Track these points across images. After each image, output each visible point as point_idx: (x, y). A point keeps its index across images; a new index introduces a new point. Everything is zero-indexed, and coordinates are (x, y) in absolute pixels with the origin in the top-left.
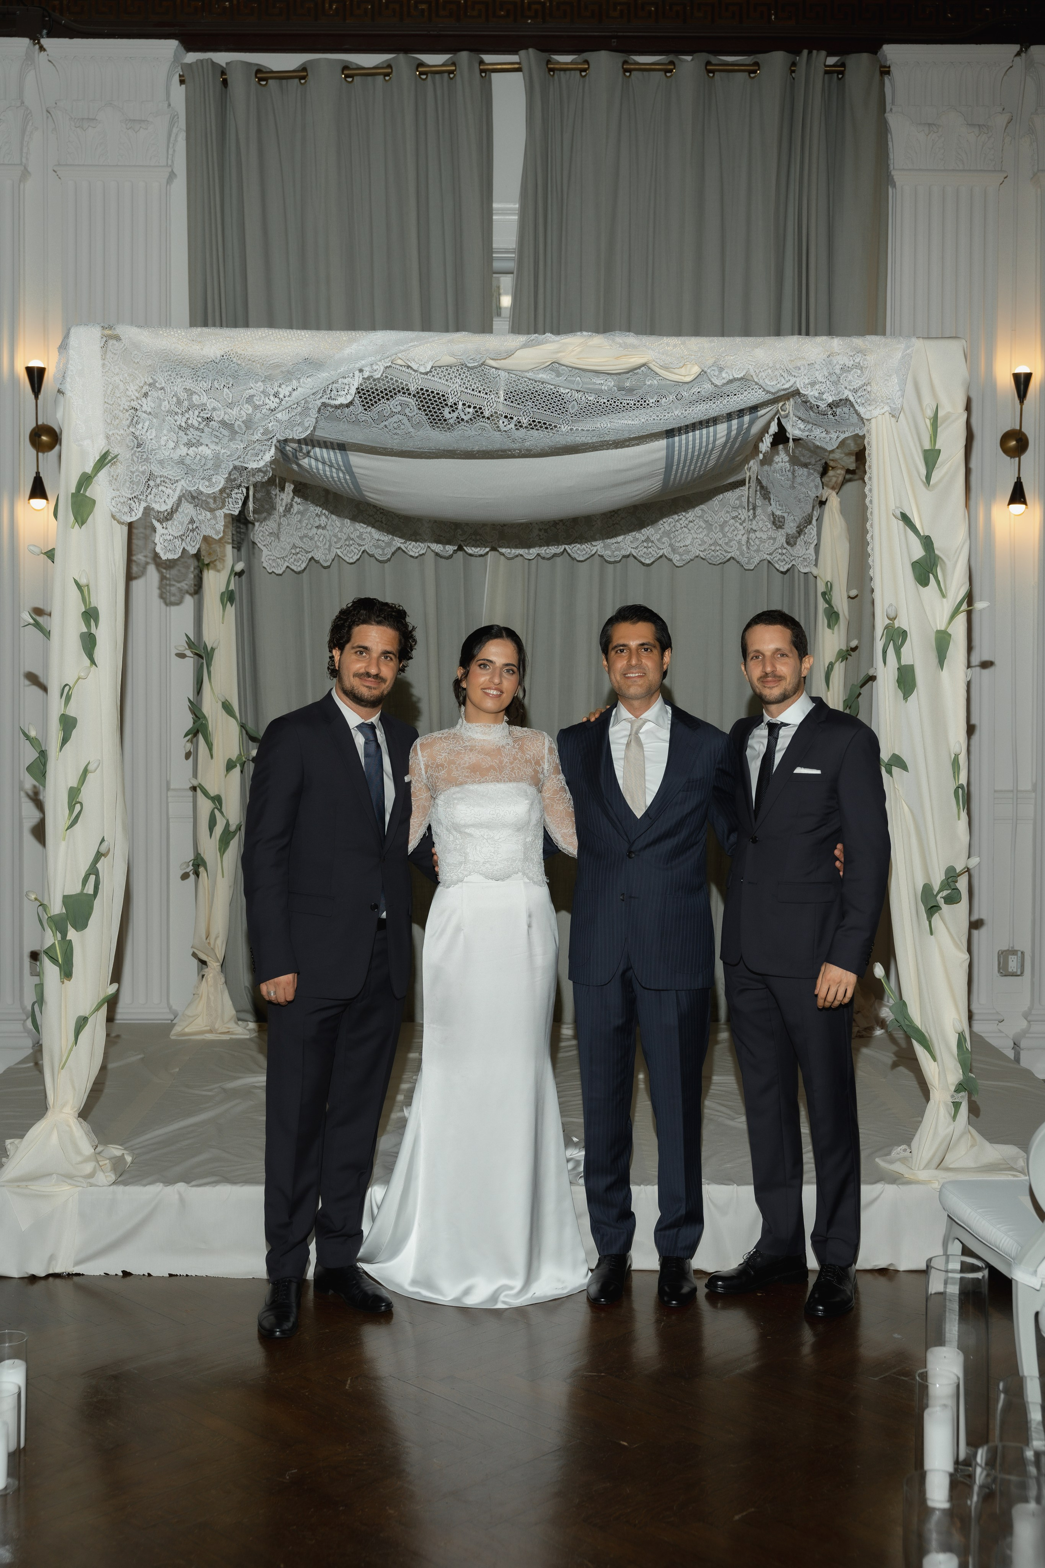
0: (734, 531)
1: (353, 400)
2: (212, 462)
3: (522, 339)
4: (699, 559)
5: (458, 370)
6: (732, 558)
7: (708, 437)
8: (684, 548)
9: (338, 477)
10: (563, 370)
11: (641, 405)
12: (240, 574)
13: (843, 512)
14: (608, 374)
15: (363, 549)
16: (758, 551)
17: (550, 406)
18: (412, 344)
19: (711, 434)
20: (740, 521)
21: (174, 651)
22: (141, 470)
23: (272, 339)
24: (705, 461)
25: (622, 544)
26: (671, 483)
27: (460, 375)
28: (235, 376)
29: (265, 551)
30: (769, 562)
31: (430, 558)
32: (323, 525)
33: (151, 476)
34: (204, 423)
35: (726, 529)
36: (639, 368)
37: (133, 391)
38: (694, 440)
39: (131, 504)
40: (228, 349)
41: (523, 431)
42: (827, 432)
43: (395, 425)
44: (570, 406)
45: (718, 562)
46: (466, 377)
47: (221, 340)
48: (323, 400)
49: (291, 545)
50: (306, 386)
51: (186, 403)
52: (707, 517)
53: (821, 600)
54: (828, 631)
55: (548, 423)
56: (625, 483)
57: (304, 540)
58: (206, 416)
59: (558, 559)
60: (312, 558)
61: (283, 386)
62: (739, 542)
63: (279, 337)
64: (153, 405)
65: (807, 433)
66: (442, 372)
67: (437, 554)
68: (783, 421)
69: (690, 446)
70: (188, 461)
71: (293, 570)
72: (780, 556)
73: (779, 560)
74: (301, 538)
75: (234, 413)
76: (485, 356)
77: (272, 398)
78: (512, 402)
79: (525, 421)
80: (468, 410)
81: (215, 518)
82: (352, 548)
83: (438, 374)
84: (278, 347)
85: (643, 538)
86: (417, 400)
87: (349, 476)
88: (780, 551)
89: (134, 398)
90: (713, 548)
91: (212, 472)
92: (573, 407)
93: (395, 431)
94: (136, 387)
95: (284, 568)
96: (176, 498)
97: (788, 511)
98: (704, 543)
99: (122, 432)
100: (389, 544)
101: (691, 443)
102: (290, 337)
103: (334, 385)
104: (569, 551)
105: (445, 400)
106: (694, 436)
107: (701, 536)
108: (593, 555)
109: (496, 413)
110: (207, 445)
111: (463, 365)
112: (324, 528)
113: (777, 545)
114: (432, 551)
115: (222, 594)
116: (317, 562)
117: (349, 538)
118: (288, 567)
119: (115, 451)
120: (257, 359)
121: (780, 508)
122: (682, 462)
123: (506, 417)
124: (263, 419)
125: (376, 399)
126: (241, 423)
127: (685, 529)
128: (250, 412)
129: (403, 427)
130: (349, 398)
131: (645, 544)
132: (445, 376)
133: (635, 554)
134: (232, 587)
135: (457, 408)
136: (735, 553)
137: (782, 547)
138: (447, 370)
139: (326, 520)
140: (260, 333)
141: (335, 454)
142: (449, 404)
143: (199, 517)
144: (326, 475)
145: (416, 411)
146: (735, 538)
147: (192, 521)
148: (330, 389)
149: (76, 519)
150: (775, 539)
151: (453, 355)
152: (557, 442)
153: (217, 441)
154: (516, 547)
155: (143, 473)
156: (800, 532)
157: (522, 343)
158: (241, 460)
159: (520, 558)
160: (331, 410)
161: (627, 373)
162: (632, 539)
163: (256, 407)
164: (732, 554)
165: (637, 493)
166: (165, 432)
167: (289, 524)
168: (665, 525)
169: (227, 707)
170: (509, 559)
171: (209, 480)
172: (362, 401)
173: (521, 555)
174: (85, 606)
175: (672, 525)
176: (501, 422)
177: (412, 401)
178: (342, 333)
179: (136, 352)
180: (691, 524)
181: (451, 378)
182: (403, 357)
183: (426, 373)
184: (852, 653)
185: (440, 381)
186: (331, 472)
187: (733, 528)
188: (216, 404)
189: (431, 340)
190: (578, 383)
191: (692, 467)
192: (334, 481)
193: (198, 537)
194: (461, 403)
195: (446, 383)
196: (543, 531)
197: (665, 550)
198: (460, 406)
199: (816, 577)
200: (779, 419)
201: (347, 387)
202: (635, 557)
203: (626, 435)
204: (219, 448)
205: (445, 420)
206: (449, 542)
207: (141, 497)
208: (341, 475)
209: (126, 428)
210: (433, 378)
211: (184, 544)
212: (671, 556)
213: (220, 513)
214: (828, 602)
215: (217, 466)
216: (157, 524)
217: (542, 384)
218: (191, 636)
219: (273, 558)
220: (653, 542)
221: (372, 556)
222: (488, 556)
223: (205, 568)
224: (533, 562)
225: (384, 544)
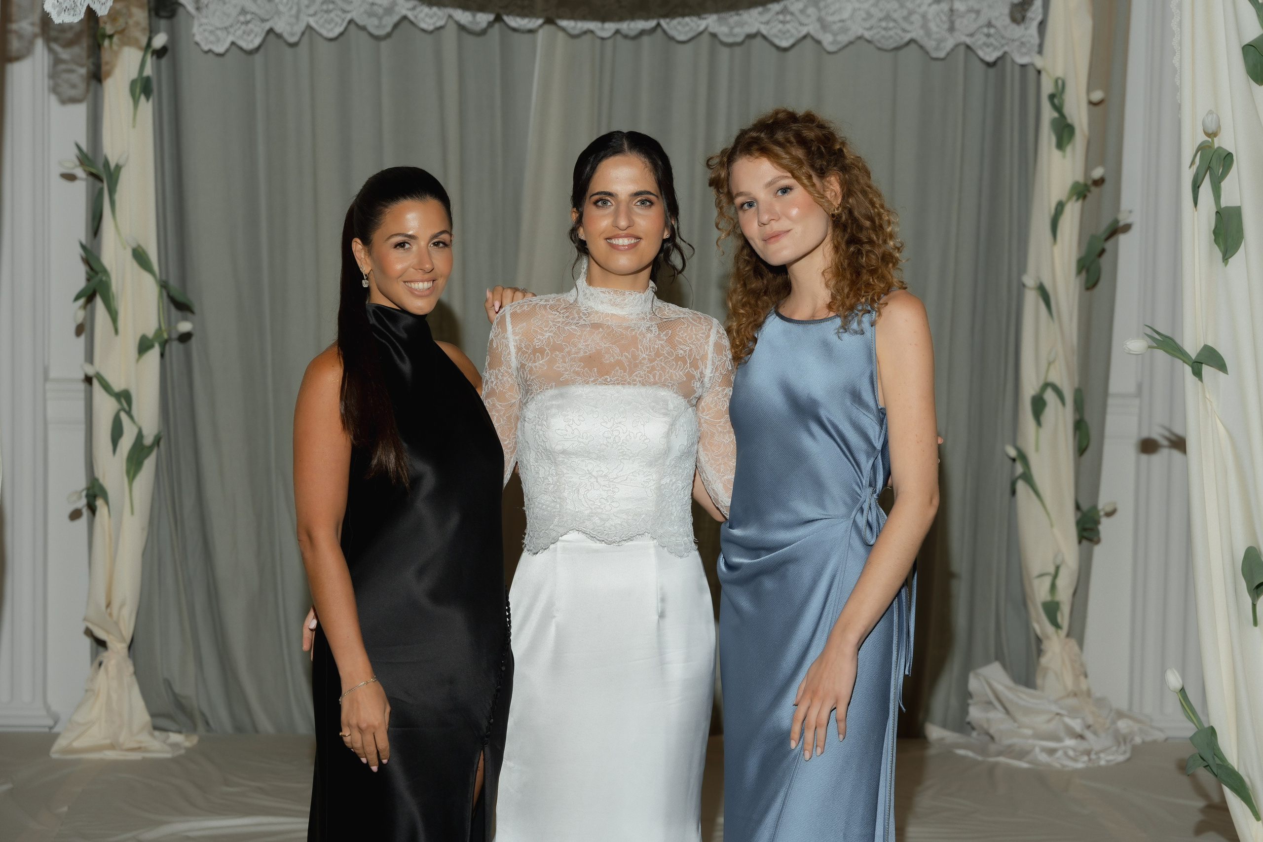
4: (861, 41)
6: (912, 41)
8: (840, 25)
12: (160, 53)
15: (349, 17)
16: (952, 29)
21: (56, 171)
25: (745, 17)
29: (199, 19)
30: (968, 47)
31: (450, 35)
45: (891, 47)
49: (238, 9)
53: (1045, 107)
54: (1056, 153)
57: (259, 2)
59: (646, 39)
60: (271, 31)
62: (924, 16)
67: (462, 28)
71: (241, 48)
72: (985, 38)
73: (985, 44)
82: (332, 15)
85: (778, 9)
88: (986, 30)
90: (884, 24)
95: (227, 44)
98: (869, 16)
100: (389, 10)
104: (664, 27)
107: (866, 6)
108: (701, 33)
113: (983, 20)
114: (456, 22)
115: (133, 83)
116: (279, 36)
118: (233, 43)
131: (781, 17)
133: (765, 32)
134: (148, 71)
136: (916, 33)
137: (989, 25)
146: (917, 9)
150: (978, 12)
154: (584, 18)
159: (588, 37)
162: (760, 10)
164: (913, 35)
169: (139, 256)
170: (572, 37)
173: (592, 32)
184: (1094, 189)
199: (1039, 72)
202: (764, 37)
206: (482, 9)
212: (820, 36)
214: (1058, 109)
218: (84, 147)
219: (210, 28)
220: (792, 14)
221: (363, 28)
222: (541, 32)
223: (106, 43)
224: (609, 42)
225: (380, 11)
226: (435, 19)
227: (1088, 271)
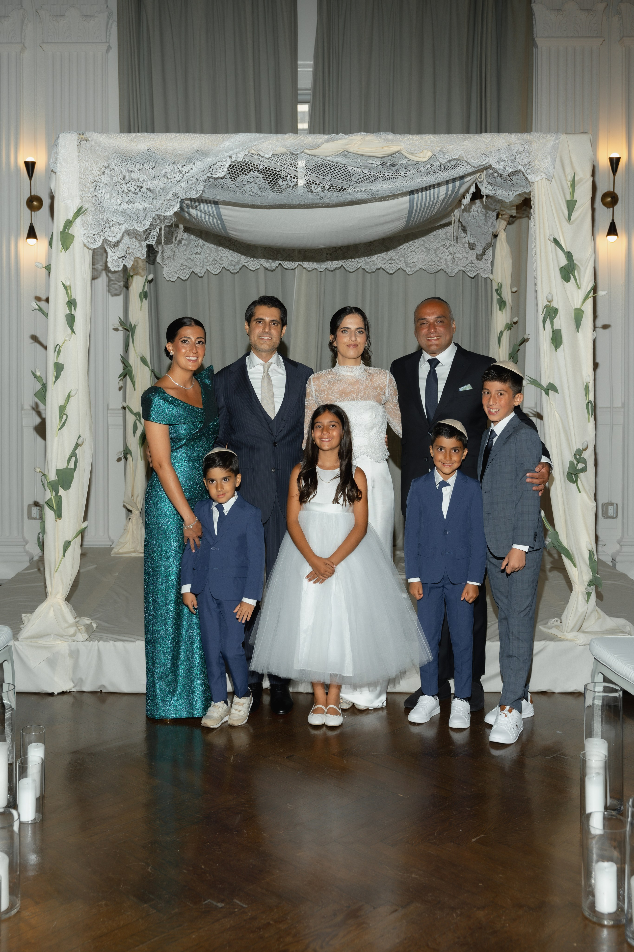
0: (442, 253)
1: (225, 175)
2: (142, 212)
3: (326, 137)
4: (422, 270)
5: (287, 156)
6: (441, 269)
7: (434, 195)
8: (413, 264)
9: (213, 222)
10: (350, 155)
11: (396, 176)
12: (150, 282)
13: (508, 241)
14: (377, 157)
15: (222, 266)
16: (457, 265)
17: (342, 177)
18: (261, 141)
19: (436, 193)
20: (446, 247)
21: (112, 328)
22: (101, 217)
23: (178, 139)
24: (432, 210)
25: (376, 262)
26: (411, 223)
27: (288, 159)
28: (156, 162)
29: (165, 268)
30: (463, 271)
31: (262, 272)
32: (199, 252)
33: (108, 222)
34: (138, 189)
35: (438, 253)
36: (395, 154)
37: (96, 171)
38: (426, 197)
39: (95, 238)
40: (152, 146)
41: (326, 192)
42: (506, 191)
43: (250, 190)
44: (354, 177)
45: (433, 272)
46: (292, 160)
47: (148, 140)
48: (208, 175)
49: (180, 264)
50: (199, 166)
51: (127, 178)
52: (426, 245)
53: (495, 294)
54: (499, 312)
55: (341, 187)
56: (384, 223)
57: (188, 261)
58: (139, 185)
59: (337, 271)
60: (193, 271)
61: (185, 167)
62: (446, 260)
63: (182, 138)
64: (108, 179)
65: (494, 192)
66: (278, 157)
67: (266, 269)
68: (479, 184)
69: (424, 201)
70: (128, 212)
71: (181, 279)
72: (470, 268)
73: (470, 270)
74: (186, 260)
75: (156, 183)
76: (304, 147)
77: (178, 174)
78: (319, 175)
79: (327, 186)
80: (293, 180)
81: (142, 246)
82: (216, 265)
83: (275, 159)
84: (181, 144)
85: (389, 258)
86: (263, 175)
87: (220, 221)
88: (470, 265)
89: (97, 175)
90: (430, 263)
91: (143, 218)
92: (355, 178)
93: (250, 193)
94: (98, 169)
95: (176, 278)
96: (121, 234)
97: (477, 240)
98: (425, 260)
99: (90, 195)
100: (238, 263)
101: (424, 199)
102: (188, 138)
103: (215, 166)
104: (345, 266)
105: (279, 174)
106: (426, 194)
107: (423, 257)
108: (358, 269)
109: (310, 181)
110: (140, 202)
111: (290, 153)
112: (200, 254)
113: (469, 261)
114: (264, 267)
115: (141, 293)
116: (196, 274)
117: (214, 260)
118: (178, 277)
119: (86, 206)
120: (169, 151)
121: (473, 238)
122: (418, 210)
123: (316, 184)
124: (172, 187)
125: (239, 174)
126: (159, 189)
127: (414, 253)
128: (165, 182)
129: (254, 191)
130: (224, 174)
131: (390, 262)
132: (279, 160)
133: (384, 268)
134: (146, 289)
135: (286, 179)
136: (443, 266)
137: (472, 263)
138: (281, 156)
139: (201, 249)
140: (171, 136)
141: (212, 207)
142: (282, 177)
143: (133, 246)
144: (206, 221)
145: (262, 181)
146: (443, 257)
147: (128, 249)
148: (212, 168)
149: (63, 247)
150: (467, 258)
151: (285, 148)
152: (346, 199)
153: (145, 200)
155: (103, 219)
156: (484, 253)
157: (325, 140)
158: (160, 211)
159: (315, 270)
160: (212, 181)
161: (387, 157)
162: (382, 259)
163: (168, 180)
164: (442, 267)
165: (391, 229)
166: (115, 195)
167: (179, 252)
168: (401, 250)
169: (143, 360)
170: (309, 271)
171: (141, 223)
172: (231, 176)
173: (316, 269)
174: (69, 298)
175: (406, 250)
176: (313, 187)
177: (260, 175)
178: (219, 135)
179: (98, 148)
180: (417, 249)
181: (283, 161)
182: (255, 149)
183: (269, 159)
184: (513, 325)
185: (276, 163)
186: (209, 219)
187: (442, 251)
188: (145, 178)
189: (272, 138)
190: (359, 163)
191: (424, 214)
192: (211, 224)
193: (132, 258)
194: (289, 176)
195: (280, 164)
196: (329, 254)
197: (401, 265)
198: (289, 178)
199: (492, 280)
200: (476, 184)
201: (222, 167)
202: (384, 270)
203: (387, 194)
204: (146, 204)
205: (279, 186)
206: (274, 260)
207: (101, 234)
208: (215, 220)
209: (92, 193)
210: (272, 161)
211: (124, 262)
212: (405, 268)
213: (144, 244)
214: (499, 295)
215: (145, 216)
216: (108, 251)
217: (337, 164)
218: (122, 319)
219: (169, 272)
220: (394, 260)
221: (228, 270)
222: (297, 269)
223: (131, 278)
224: (323, 273)
225: (235, 263)
226: (256, 266)
227: (513, 358)
